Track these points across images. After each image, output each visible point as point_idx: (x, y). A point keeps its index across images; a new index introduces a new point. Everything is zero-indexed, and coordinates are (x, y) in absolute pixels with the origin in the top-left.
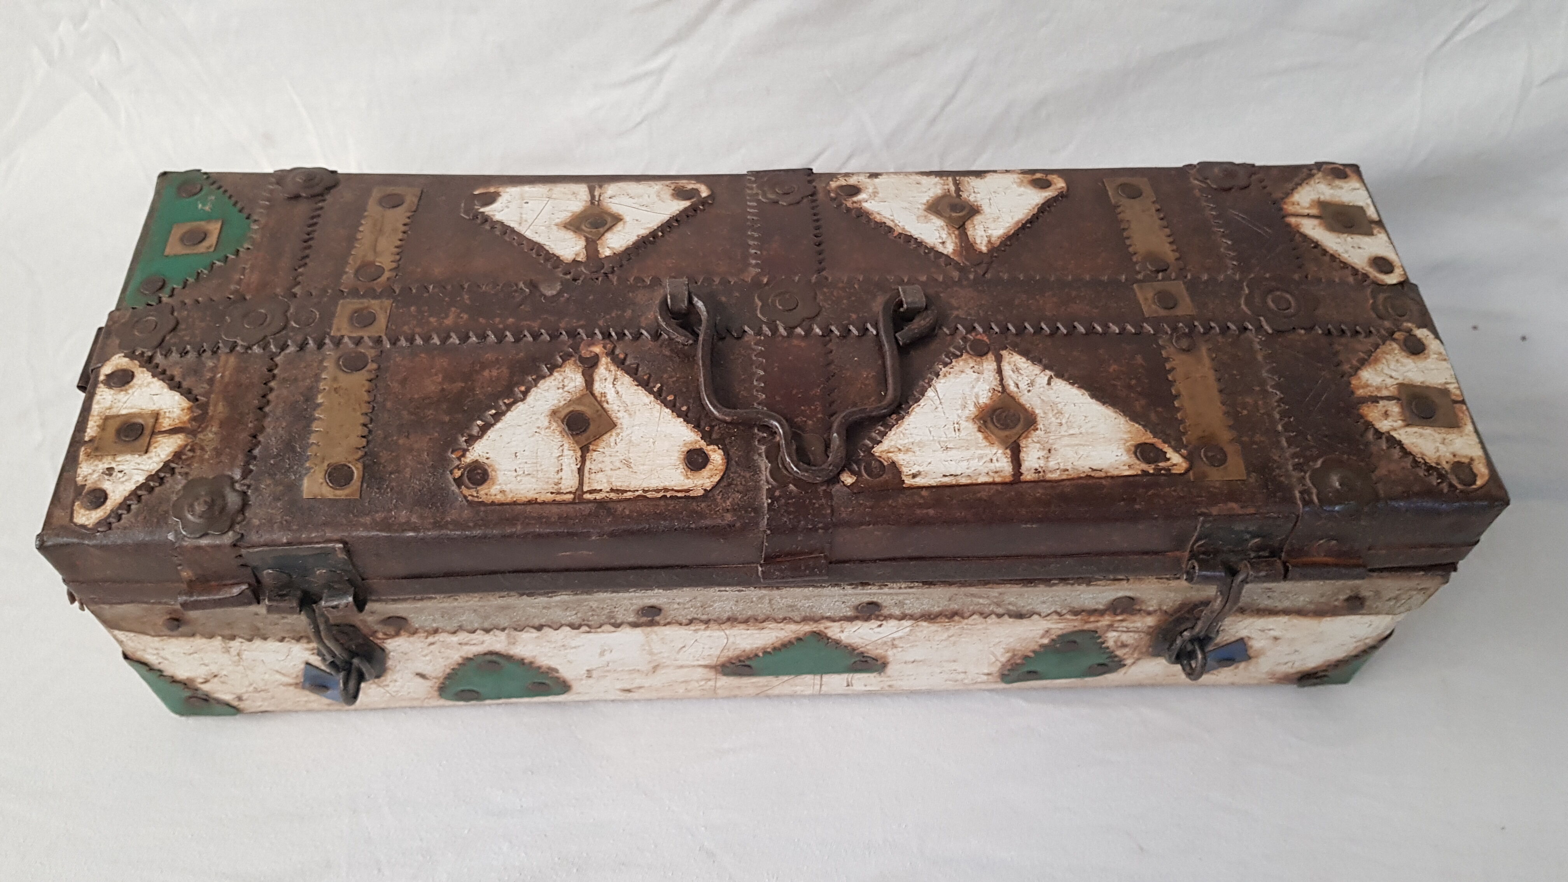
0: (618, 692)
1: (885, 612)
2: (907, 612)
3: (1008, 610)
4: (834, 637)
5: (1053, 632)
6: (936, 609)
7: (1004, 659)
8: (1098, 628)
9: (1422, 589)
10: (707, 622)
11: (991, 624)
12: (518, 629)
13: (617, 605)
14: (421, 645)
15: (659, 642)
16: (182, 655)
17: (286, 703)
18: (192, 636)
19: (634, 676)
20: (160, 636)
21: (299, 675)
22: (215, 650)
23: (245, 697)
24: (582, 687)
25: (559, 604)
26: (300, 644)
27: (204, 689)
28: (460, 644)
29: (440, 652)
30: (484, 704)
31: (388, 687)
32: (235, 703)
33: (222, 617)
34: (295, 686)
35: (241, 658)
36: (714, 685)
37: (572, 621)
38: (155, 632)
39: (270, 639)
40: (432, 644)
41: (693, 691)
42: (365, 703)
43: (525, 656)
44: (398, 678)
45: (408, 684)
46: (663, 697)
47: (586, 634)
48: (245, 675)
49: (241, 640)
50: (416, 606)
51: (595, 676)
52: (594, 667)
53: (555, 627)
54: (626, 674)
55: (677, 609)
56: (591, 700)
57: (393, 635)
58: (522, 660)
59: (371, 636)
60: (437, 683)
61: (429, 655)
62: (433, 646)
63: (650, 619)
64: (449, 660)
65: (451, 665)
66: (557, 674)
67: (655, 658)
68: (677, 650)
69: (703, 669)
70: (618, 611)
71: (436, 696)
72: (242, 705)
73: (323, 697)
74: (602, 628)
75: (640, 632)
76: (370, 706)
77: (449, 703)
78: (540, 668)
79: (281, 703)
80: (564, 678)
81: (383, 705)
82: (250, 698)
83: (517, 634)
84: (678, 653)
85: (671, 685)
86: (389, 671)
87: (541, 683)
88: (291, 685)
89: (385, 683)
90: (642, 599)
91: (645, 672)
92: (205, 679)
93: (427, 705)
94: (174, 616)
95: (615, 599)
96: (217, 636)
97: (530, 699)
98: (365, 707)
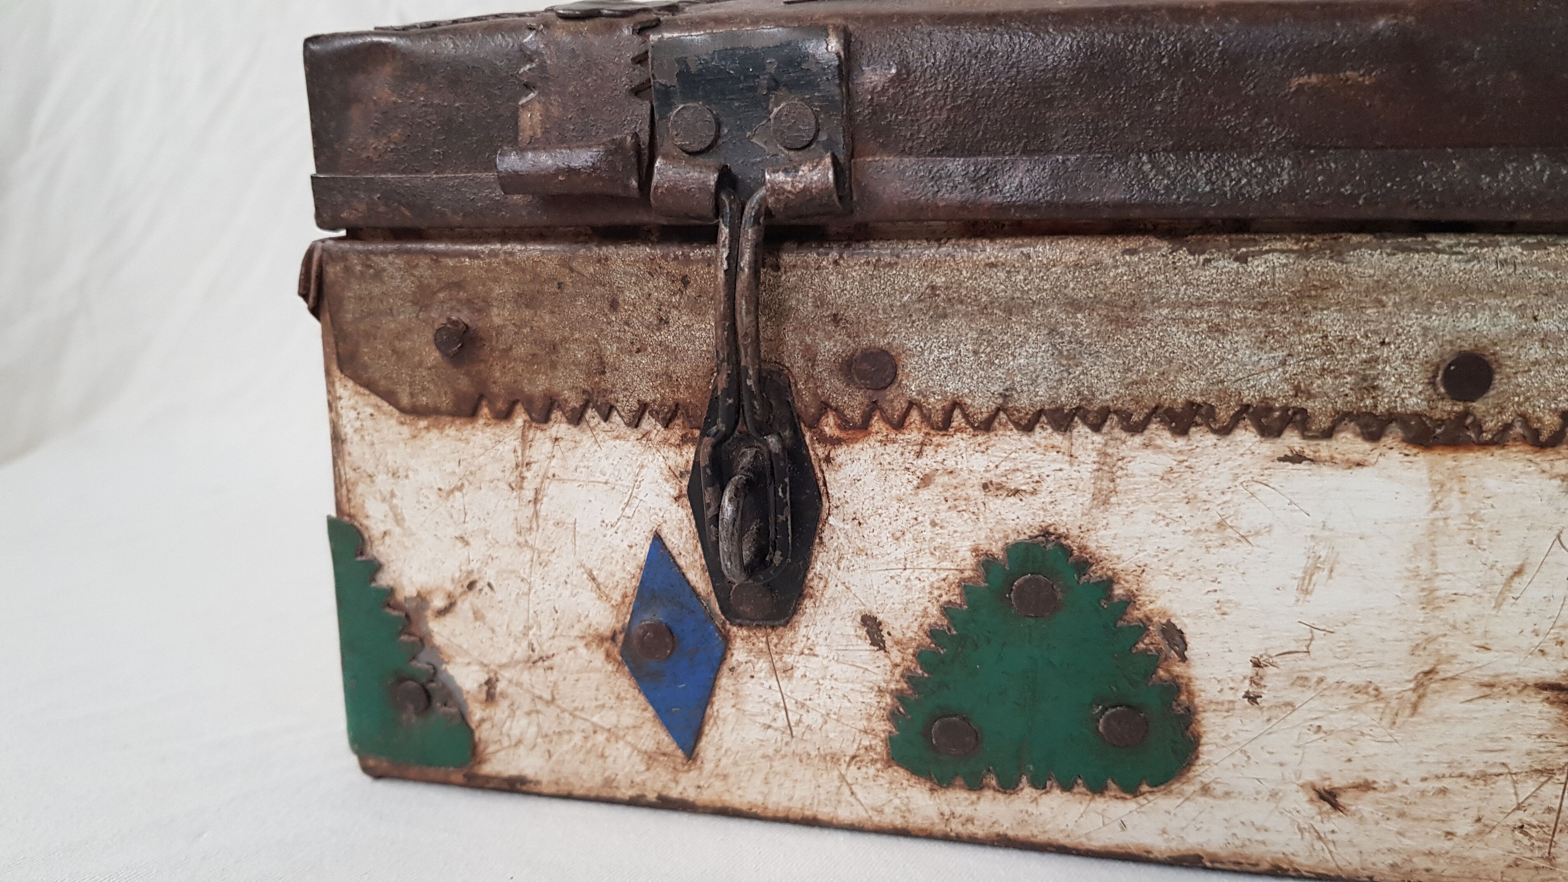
0: (1302, 799)
12: (1135, 418)
13: (1389, 330)
14: (902, 482)
15: (1462, 538)
16: (433, 497)
17: (570, 732)
18: (472, 414)
19: (1361, 717)
20: (415, 412)
21: (630, 592)
22: (500, 474)
23: (501, 686)
24: (1225, 752)
25: (1250, 314)
26: (665, 450)
27: (438, 640)
28: (985, 486)
29: (934, 524)
30: (971, 829)
31: (791, 678)
32: (476, 713)
33: (547, 318)
34: (607, 645)
35: (536, 514)
36: (1557, 806)
37: (1269, 393)
38: (412, 395)
39: (615, 417)
40: (926, 481)
41: (1495, 835)
42: (724, 761)
43: (1119, 567)
44: (821, 640)
45: (835, 668)
46: (1407, 867)
47: (1290, 465)
48: (525, 588)
49: (560, 427)
50: (933, 288)
51: (1267, 697)
52: (1276, 646)
53: (1224, 415)
54: (1343, 702)
55: (1536, 363)
56: (1223, 853)
57: (855, 427)
58: (1109, 583)
59: (810, 427)
60: (898, 671)
61: (908, 536)
62: (924, 494)
63: (1459, 407)
64: (946, 564)
65: (945, 585)
66: (1178, 669)
67: (1433, 629)
68: (1498, 589)
69: (1546, 707)
70: (1387, 361)
71: (880, 747)
72: (486, 726)
73: (650, 713)
74: (1333, 443)
75: (1424, 474)
76: (732, 780)
77: (897, 802)
78: (1142, 628)
79: (559, 733)
80: (1191, 693)
81: (758, 780)
82: (511, 690)
83: (1124, 451)
84: (1498, 606)
85: (1443, 791)
86: (808, 603)
87: (1129, 706)
88: (602, 639)
89: (789, 659)
90: (1456, 308)
91: (1394, 703)
92: (449, 596)
93: (845, 814)
94: (464, 316)
95: (1390, 300)
96: (519, 408)
97: (1082, 808)
98: (718, 785)
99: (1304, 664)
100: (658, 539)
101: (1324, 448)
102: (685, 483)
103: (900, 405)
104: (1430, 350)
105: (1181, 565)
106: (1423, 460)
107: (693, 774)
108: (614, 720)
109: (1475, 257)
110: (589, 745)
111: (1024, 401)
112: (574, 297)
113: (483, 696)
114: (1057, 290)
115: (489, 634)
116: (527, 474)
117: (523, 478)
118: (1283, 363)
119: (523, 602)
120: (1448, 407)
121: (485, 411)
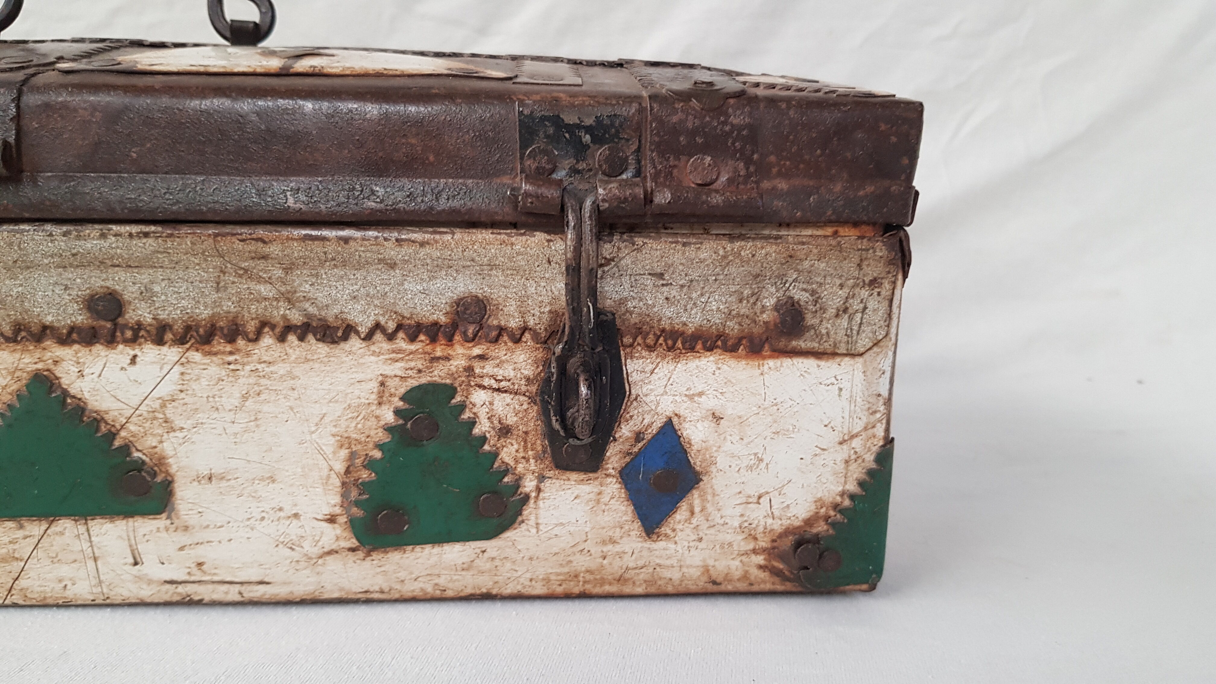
2: (163, 316)
3: (308, 316)
4: (72, 391)
5: (391, 384)
6: (204, 313)
7: (340, 467)
8: (451, 376)
9: (872, 284)
11: (297, 361)
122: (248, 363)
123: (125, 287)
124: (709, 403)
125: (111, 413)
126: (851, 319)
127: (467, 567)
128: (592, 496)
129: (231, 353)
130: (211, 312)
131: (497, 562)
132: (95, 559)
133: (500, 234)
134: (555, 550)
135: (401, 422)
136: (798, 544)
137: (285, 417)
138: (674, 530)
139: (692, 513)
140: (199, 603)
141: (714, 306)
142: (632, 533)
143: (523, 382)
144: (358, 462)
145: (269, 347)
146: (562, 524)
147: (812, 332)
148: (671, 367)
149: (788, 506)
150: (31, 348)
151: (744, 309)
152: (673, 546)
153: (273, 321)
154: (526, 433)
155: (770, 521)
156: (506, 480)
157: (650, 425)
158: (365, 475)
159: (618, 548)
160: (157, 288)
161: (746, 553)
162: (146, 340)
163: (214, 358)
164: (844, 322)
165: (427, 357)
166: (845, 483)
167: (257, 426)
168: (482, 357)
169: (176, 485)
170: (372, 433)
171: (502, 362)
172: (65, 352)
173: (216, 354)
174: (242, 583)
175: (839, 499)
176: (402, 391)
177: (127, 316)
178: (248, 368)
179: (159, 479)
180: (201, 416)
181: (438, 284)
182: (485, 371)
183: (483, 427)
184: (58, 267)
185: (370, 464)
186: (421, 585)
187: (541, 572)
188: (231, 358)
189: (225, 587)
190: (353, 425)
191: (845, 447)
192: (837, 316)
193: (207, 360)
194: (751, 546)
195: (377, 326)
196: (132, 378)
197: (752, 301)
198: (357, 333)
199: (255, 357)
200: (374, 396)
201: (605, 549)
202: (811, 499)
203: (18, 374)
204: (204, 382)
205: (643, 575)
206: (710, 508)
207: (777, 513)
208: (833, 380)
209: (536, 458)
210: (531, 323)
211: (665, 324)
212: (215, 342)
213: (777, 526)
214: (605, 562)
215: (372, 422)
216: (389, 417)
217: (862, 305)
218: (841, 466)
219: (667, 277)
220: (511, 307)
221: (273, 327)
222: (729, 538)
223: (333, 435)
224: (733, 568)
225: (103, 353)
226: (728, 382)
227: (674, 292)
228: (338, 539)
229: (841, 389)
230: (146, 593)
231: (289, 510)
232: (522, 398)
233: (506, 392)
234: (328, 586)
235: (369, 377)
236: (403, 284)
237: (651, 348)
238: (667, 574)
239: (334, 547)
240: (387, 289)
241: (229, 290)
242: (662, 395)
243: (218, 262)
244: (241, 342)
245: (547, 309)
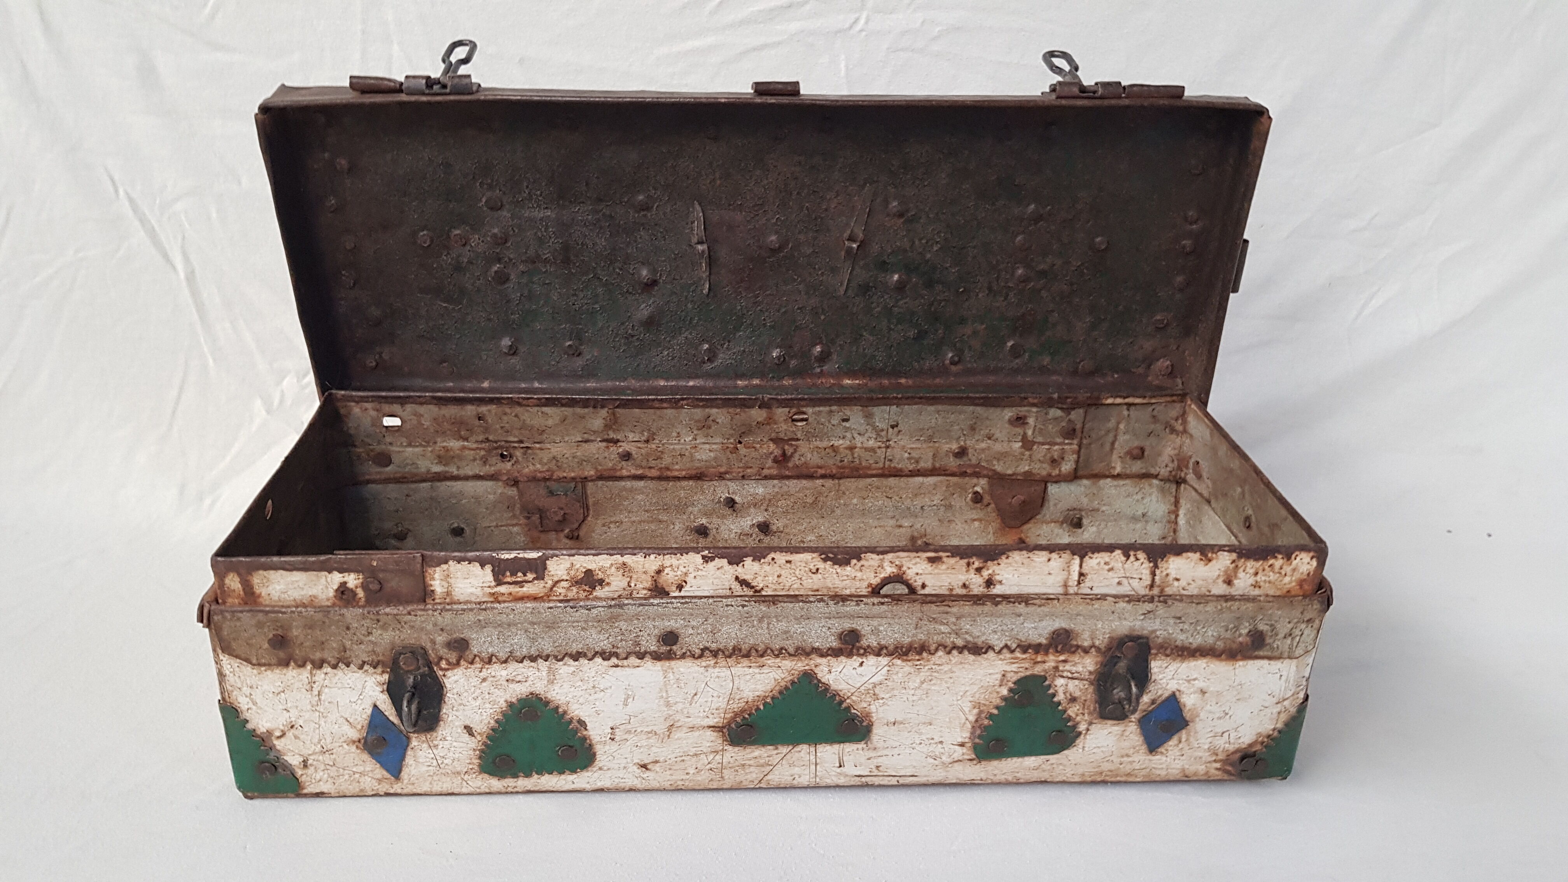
0: (635, 768)
1: (864, 643)
2: (883, 642)
3: (968, 642)
4: (823, 680)
5: (1009, 675)
6: (907, 640)
7: (972, 718)
8: (1045, 671)
9: (1308, 621)
10: (715, 654)
11: (956, 664)
12: (559, 657)
13: (642, 627)
14: (475, 681)
15: (675, 686)
16: (271, 695)
17: (343, 775)
18: (287, 665)
19: (652, 741)
20: (260, 665)
21: (365, 725)
22: (301, 686)
23: (310, 762)
24: (605, 757)
25: (595, 624)
26: (375, 676)
27: (278, 747)
28: (507, 681)
29: (489, 693)
30: (516, 790)
31: (437, 749)
32: (299, 772)
33: (319, 633)
34: (357, 743)
35: (320, 700)
36: (721, 761)
37: (604, 647)
38: (257, 659)
39: (352, 665)
40: (484, 680)
41: (703, 772)
42: (412, 779)
43: (560, 703)
44: (448, 735)
45: (455, 744)
46: (676, 785)
47: (614, 669)
48: (317, 726)
49: (327, 669)
50: (479, 620)
51: (617, 738)
52: (618, 722)
53: (590, 655)
54: (645, 737)
55: (691, 634)
56: (611, 787)
57: (454, 664)
58: (557, 707)
59: (436, 665)
60: (480, 743)
61: (479, 698)
62: (484, 684)
63: (668, 648)
64: (495, 706)
65: (496, 713)
66: (585, 733)
67: (671, 712)
68: (689, 700)
69: (712, 733)
70: (642, 636)
71: (476, 768)
72: (305, 776)
73: (378, 765)
74: (628, 660)
75: (660, 668)
76: (416, 785)
77: (485, 784)
78: (571, 721)
79: (338, 776)
80: (590, 740)
81: (427, 784)
82: (315, 763)
83: (557, 666)
84: (691, 704)
85: (683, 761)
86: (441, 723)
87: (570, 746)
88: (354, 742)
89: (436, 742)
90: (663, 619)
91: (662, 736)
92: (282, 731)
93: (464, 790)
94: (280, 632)
95: (641, 618)
96: (308, 663)
97: (557, 779)
98: (410, 787)
99: (629, 727)
100: (375, 706)
101: (625, 662)
102: (385, 687)
103: (471, 657)
104: (656, 631)
105: (581, 700)
106: (659, 664)
107: (400, 784)
108: (363, 769)
109: (666, 607)
110: (352, 779)
111: (518, 654)
112: (329, 627)
113: (302, 766)
114: (526, 619)
115: (302, 743)
116: (315, 686)
117: (312, 687)
118: (608, 638)
119: (317, 731)
120: (664, 649)
121: (292, 664)
122: (927, 665)
123: (863, 628)
124: (1199, 684)
125: (844, 691)
126: (1293, 639)
127: (1036, 769)
128: (1119, 732)
129: (919, 660)
130: (910, 639)
131: (1055, 766)
132: (816, 764)
133: (1085, 599)
134: (1092, 760)
135: (1012, 695)
136: (1242, 759)
137: (944, 692)
138: (1167, 750)
139: (1180, 742)
140: (873, 786)
141: (1210, 633)
142: (1141, 751)
143: (1087, 674)
144: (983, 715)
145: (940, 657)
146: (1099, 747)
147: (1268, 647)
148: (1179, 665)
149: (1240, 738)
150: (803, 659)
151: (1228, 635)
152: (1164, 758)
153: (946, 644)
154: (1085, 701)
155: (1227, 745)
156: (1069, 724)
157: (1161, 696)
158: (986, 722)
159: (1130, 759)
160: (881, 628)
161: (1210, 762)
162: (870, 653)
163: (908, 663)
164: (1289, 641)
165: (1032, 662)
166: (1276, 723)
167: (927, 697)
168: (1065, 661)
169: (874, 727)
170: (993, 700)
171: (1076, 663)
172: (823, 661)
173: (909, 661)
174: (900, 776)
175: (1271, 732)
176: (1015, 678)
177: (862, 642)
178: (927, 667)
179: (864, 724)
180: (896, 692)
181: (1044, 623)
182: (1065, 668)
183: (1060, 697)
184: (826, 618)
185: (991, 716)
186: (1006, 777)
187: (1080, 770)
188: (918, 663)
189: (890, 778)
190: (983, 696)
191: (1279, 705)
192: (1285, 637)
193: (904, 664)
194: (1214, 758)
195: (1006, 646)
196: (859, 673)
197: (1233, 631)
198: (994, 650)
199: (932, 662)
200: (997, 682)
201: (1122, 760)
202: (1254, 733)
203: (793, 672)
204: (900, 675)
205: (1144, 772)
206: (1192, 739)
207: (1232, 741)
208: (1277, 671)
209: (1089, 714)
210: (1097, 643)
211: (1179, 643)
212: (910, 655)
213: (1231, 748)
214: (1121, 766)
215: (995, 695)
216: (1005, 692)
217: (1300, 633)
218: (1275, 715)
219: (1183, 619)
220: (1086, 635)
221: (945, 647)
222: (1200, 754)
223: (970, 702)
224: (1200, 769)
225: (844, 661)
226: (1213, 673)
227: (1186, 626)
228: (963, 754)
229: (1281, 676)
230: (842, 781)
231: (937, 739)
232: (1085, 682)
233: (1076, 679)
234: (950, 777)
235: (997, 671)
236: (1023, 624)
237: (1167, 656)
238: (1158, 772)
239: (960, 758)
240: (1014, 627)
241: (923, 628)
242: (1170, 680)
243: (919, 615)
244: (925, 654)
245: (1108, 636)
